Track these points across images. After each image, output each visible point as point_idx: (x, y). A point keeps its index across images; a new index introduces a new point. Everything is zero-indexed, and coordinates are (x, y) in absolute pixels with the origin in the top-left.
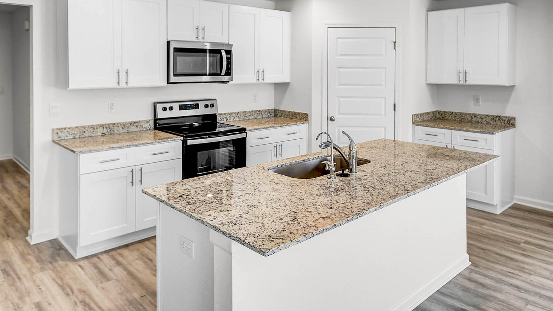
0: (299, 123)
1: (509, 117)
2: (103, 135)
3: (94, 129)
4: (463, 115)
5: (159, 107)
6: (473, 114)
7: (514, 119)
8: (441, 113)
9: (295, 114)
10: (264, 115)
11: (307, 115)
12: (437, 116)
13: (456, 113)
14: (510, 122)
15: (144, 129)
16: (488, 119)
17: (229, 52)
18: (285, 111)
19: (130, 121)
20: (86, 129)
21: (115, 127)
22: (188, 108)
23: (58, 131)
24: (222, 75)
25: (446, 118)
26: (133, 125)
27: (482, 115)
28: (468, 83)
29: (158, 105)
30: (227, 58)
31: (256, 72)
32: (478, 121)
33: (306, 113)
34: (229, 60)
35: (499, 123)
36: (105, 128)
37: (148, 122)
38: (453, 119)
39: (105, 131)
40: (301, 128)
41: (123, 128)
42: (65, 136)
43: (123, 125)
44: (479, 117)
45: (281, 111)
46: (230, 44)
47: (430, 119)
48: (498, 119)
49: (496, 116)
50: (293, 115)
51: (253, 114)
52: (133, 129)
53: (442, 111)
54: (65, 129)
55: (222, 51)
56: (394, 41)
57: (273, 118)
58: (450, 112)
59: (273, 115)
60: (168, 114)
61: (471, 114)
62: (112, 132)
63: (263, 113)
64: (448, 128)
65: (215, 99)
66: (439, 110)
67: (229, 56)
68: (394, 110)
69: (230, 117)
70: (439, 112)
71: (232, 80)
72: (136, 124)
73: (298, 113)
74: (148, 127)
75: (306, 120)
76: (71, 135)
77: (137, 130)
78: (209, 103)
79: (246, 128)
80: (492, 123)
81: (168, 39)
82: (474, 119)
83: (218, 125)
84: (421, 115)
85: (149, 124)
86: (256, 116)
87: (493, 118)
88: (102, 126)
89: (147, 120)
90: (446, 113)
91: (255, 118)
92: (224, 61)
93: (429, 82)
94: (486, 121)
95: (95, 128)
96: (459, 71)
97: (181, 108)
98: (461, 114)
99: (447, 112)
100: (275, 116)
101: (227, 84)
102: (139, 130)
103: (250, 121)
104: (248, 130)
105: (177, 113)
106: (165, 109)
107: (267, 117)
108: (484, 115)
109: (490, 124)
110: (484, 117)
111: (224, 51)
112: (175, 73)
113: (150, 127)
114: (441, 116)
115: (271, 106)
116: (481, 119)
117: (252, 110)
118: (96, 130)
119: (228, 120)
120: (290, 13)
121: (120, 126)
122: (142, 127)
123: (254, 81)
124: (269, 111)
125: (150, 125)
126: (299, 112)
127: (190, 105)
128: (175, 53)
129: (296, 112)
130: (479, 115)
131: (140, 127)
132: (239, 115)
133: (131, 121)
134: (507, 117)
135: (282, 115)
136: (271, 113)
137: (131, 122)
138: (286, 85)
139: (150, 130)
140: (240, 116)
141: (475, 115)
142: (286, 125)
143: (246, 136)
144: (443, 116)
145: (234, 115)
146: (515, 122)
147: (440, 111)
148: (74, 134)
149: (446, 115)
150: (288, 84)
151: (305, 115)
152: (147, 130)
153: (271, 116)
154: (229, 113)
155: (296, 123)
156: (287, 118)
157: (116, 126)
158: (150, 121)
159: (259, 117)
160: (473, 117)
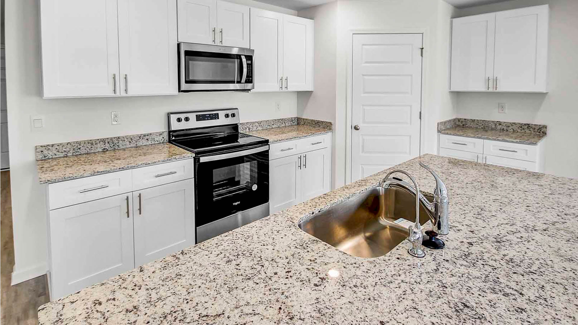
0: (323, 132)
1: (540, 125)
2: (105, 151)
3: (92, 144)
4: (486, 123)
5: (174, 118)
6: (498, 122)
7: (546, 127)
8: (461, 120)
9: (319, 122)
10: (287, 124)
11: (331, 123)
12: (457, 123)
13: (478, 120)
14: (541, 131)
15: (156, 142)
16: (515, 127)
17: (249, 58)
18: (308, 119)
19: (139, 133)
20: (82, 145)
21: (121, 142)
22: (206, 119)
23: (43, 149)
24: (242, 82)
25: (467, 125)
26: (143, 138)
27: (508, 123)
28: (498, 90)
29: (172, 115)
30: (247, 64)
31: (279, 80)
32: (503, 129)
33: (329, 122)
34: (250, 66)
35: (527, 131)
36: (107, 143)
37: (161, 134)
38: (475, 126)
39: (107, 146)
40: (325, 138)
41: (130, 142)
42: (53, 154)
43: (131, 139)
44: (504, 124)
45: (303, 119)
46: (251, 49)
47: (452, 127)
48: (526, 127)
49: (525, 124)
50: (316, 123)
51: (276, 123)
52: (142, 143)
53: (463, 119)
54: (53, 146)
55: (242, 56)
56: (421, 47)
57: (296, 127)
58: (471, 120)
59: (296, 123)
60: (183, 125)
61: (495, 121)
62: (117, 147)
63: (286, 122)
64: (480, 137)
65: (237, 109)
66: (459, 117)
67: (249, 62)
68: (420, 118)
69: (252, 126)
70: (459, 120)
71: (254, 88)
72: (147, 137)
73: (322, 122)
74: (162, 140)
75: (330, 129)
76: (62, 152)
77: (148, 144)
78: (230, 112)
79: (268, 140)
80: (519, 131)
81: (179, 41)
82: (499, 127)
83: (240, 135)
84: (445, 123)
85: (162, 136)
86: (279, 124)
87: (521, 126)
88: (103, 141)
89: (160, 132)
90: (466, 121)
91: (279, 127)
92: (244, 67)
93: (452, 90)
94: (512, 129)
95: (94, 143)
96: (488, 78)
97: (199, 118)
98: (484, 122)
99: (468, 120)
100: (297, 125)
101: (248, 92)
102: (151, 144)
103: (273, 129)
104: (270, 142)
105: (193, 124)
106: (179, 120)
107: (289, 126)
108: (510, 123)
109: (518, 132)
110: (510, 125)
111: (244, 56)
112: (187, 80)
113: (163, 140)
114: (462, 123)
115: (294, 114)
116: (507, 127)
117: (275, 119)
118: (96, 146)
119: (251, 130)
120: (313, 20)
121: (126, 140)
122: (153, 140)
123: (277, 89)
124: (292, 120)
125: (163, 138)
126: (323, 120)
127: (208, 115)
128: (186, 57)
129: (319, 121)
130: (505, 123)
131: (152, 140)
132: (262, 124)
133: (141, 133)
134: (537, 125)
135: (304, 124)
136: (293, 122)
137: (140, 135)
138: (309, 93)
139: (163, 143)
140: (263, 126)
141: (500, 123)
142: (311, 135)
143: (268, 149)
144: (464, 123)
145: (257, 124)
146: (546, 131)
147: (461, 119)
148: (65, 151)
149: (467, 123)
150: (311, 92)
151: (329, 124)
152: (160, 143)
153: (294, 124)
154: (251, 122)
155: (320, 133)
156: (310, 127)
157: (121, 140)
158: (163, 133)
159: (282, 126)
160: (497, 125)
